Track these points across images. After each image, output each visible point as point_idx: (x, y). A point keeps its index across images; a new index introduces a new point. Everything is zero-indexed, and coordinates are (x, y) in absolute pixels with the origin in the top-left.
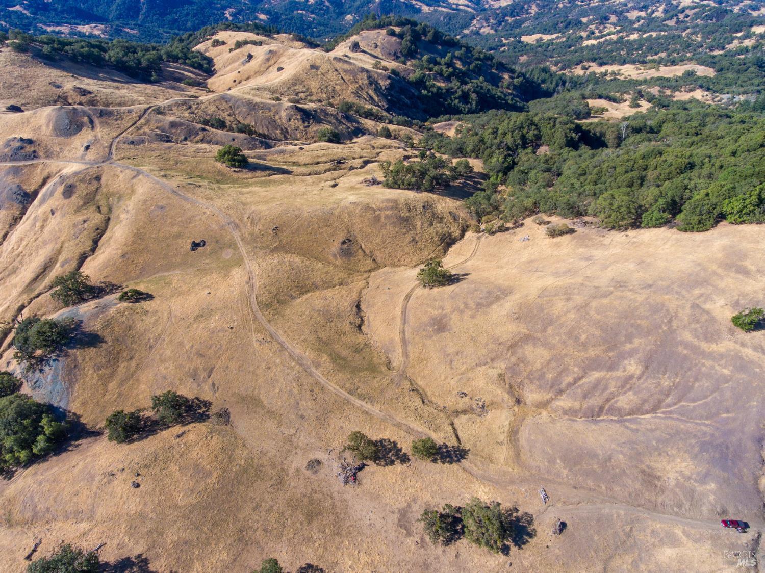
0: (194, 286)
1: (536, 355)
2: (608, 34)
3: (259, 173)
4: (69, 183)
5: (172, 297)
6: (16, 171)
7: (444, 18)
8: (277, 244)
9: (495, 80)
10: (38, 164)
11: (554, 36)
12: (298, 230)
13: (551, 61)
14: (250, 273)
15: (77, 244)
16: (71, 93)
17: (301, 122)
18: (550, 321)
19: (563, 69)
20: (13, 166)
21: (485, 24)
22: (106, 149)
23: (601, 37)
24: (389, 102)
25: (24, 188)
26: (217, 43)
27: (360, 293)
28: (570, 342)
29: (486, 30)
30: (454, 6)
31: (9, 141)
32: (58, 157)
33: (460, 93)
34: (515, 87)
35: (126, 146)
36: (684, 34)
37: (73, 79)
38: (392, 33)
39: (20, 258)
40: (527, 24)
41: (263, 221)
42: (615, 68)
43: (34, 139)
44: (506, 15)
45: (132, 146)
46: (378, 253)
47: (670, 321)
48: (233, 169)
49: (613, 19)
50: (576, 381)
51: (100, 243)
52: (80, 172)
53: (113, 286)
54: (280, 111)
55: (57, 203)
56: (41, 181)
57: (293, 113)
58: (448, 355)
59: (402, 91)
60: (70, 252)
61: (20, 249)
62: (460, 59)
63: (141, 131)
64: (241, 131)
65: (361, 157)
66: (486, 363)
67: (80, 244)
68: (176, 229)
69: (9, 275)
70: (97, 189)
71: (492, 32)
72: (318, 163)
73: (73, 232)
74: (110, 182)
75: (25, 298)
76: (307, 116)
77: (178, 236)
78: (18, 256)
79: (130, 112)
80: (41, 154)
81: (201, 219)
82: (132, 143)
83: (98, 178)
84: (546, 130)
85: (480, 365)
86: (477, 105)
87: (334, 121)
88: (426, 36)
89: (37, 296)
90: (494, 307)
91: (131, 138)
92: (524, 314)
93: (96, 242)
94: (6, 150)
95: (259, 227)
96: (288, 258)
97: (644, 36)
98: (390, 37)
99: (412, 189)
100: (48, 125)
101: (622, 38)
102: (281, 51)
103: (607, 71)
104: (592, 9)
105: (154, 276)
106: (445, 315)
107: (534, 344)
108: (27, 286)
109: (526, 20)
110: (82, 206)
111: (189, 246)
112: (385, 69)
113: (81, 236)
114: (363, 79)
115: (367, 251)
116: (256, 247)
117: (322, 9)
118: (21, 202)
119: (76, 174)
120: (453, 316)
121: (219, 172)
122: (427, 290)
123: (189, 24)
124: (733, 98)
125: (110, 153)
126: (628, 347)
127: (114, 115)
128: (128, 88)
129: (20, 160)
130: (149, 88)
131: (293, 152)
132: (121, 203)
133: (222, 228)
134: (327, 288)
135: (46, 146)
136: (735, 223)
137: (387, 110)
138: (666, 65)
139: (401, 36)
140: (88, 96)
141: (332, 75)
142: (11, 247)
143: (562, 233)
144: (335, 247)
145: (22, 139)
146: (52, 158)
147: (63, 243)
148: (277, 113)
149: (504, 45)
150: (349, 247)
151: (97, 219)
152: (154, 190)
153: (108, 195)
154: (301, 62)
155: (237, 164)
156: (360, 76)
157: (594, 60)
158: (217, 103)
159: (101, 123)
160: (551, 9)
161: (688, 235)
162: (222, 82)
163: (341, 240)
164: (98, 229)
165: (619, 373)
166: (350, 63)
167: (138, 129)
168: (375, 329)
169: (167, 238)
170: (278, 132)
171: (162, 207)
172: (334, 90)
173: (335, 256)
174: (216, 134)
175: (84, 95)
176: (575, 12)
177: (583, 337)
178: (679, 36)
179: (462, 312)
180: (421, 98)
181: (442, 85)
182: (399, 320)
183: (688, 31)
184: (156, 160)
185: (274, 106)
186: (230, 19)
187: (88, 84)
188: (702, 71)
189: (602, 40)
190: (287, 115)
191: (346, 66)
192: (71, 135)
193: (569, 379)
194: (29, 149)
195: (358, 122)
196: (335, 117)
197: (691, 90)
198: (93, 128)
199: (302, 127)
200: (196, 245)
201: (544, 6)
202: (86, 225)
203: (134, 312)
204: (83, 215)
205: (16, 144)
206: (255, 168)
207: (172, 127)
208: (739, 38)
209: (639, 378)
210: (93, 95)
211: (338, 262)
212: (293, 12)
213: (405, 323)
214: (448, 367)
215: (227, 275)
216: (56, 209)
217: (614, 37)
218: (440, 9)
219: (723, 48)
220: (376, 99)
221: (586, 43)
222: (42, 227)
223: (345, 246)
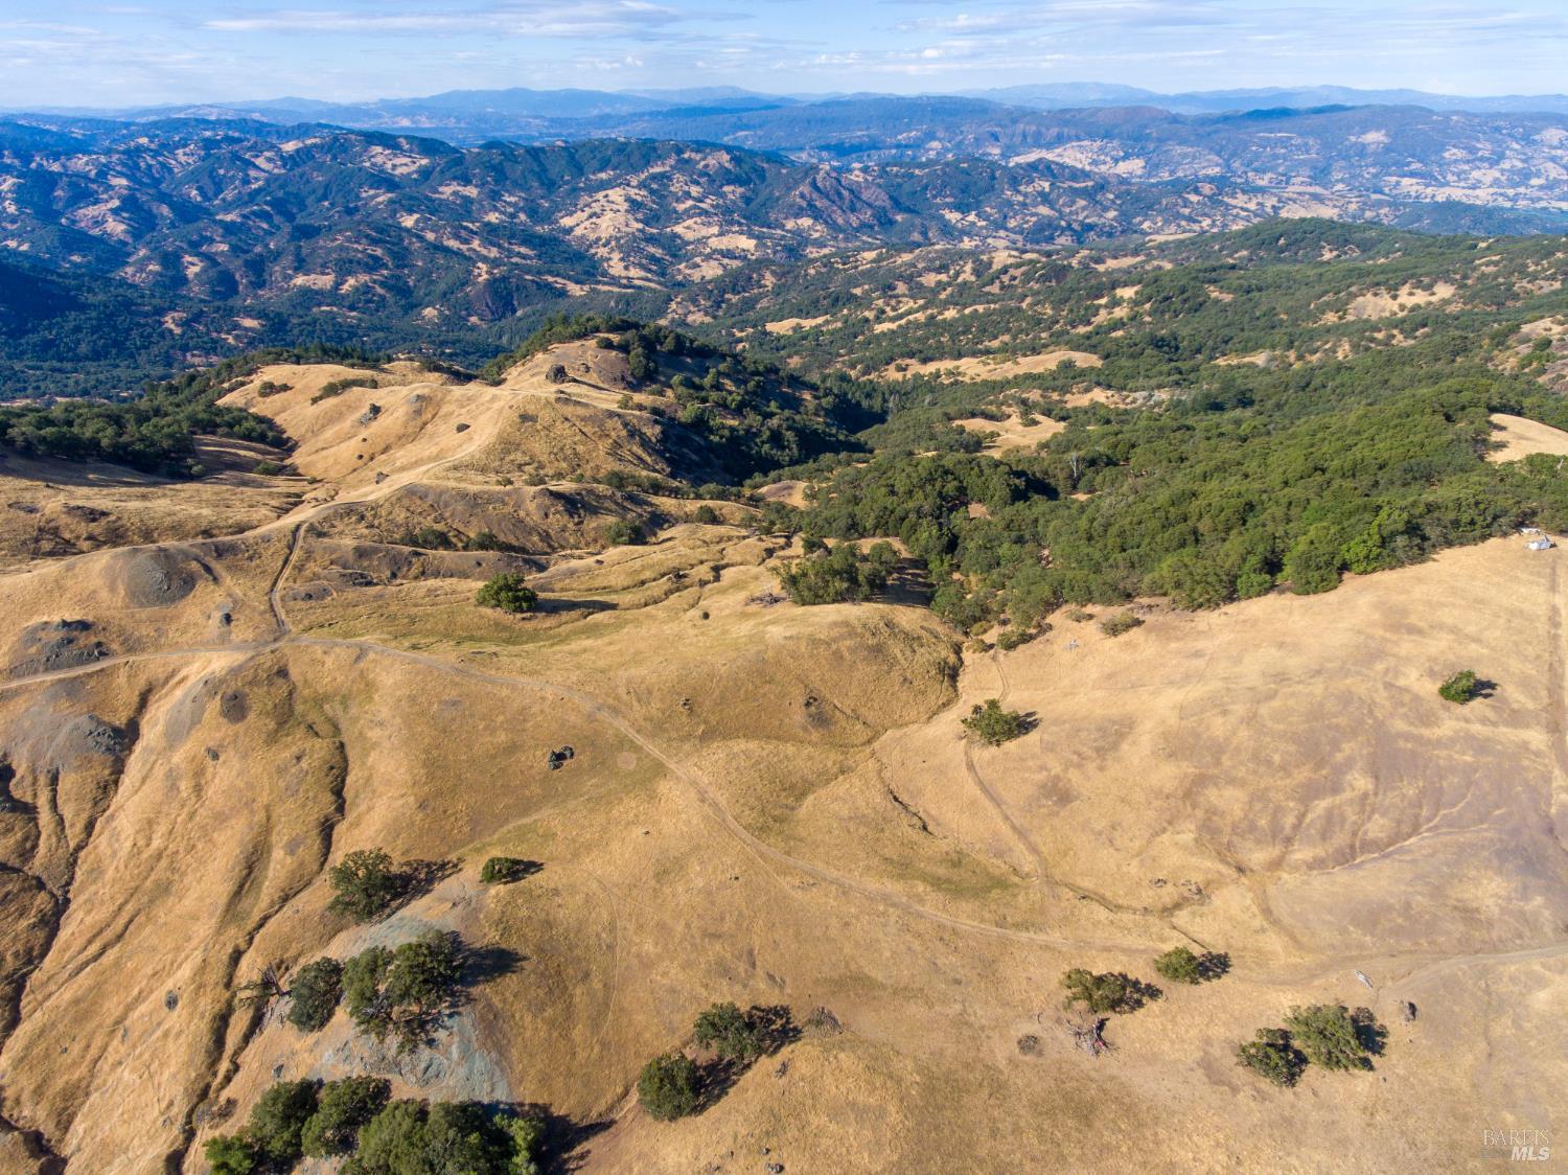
0: (604, 830)
1: (1229, 800)
2: (909, 313)
3: (565, 616)
4: (230, 692)
5: (576, 855)
6: (72, 688)
7: (617, 303)
8: (702, 727)
9: (793, 403)
10: (115, 668)
11: (820, 320)
12: (723, 697)
13: (843, 362)
14: (694, 783)
15: (304, 806)
16: (64, 520)
17: (566, 517)
18: (1218, 750)
19: (866, 372)
20: (60, 681)
21: (692, 308)
22: (268, 616)
23: (901, 317)
24: (669, 461)
25: (106, 719)
26: (269, 389)
27: (882, 779)
28: (1262, 769)
29: (696, 318)
30: (624, 281)
31: (35, 630)
32: (158, 647)
33: (768, 433)
34: (828, 412)
35: (300, 604)
36: (1024, 305)
37: (51, 491)
38: (608, 345)
39: (164, 863)
40: (764, 303)
41: (656, 694)
42: (947, 365)
43: (90, 619)
44: (725, 292)
45: (313, 603)
46: (863, 711)
47: (1371, 712)
48: (519, 616)
49: (901, 288)
50: (1301, 817)
51: (348, 794)
52: (240, 667)
53: (428, 865)
54: (523, 501)
55: (218, 735)
56: (135, 699)
57: (547, 502)
58: (1100, 833)
59: (683, 441)
60: (294, 822)
61: (156, 843)
62: (727, 376)
63: (308, 573)
64: (482, 546)
65: (702, 562)
66: (1164, 830)
67: (310, 804)
68: (502, 737)
69: (151, 901)
70: (290, 693)
71: (708, 319)
72: (643, 583)
73: (282, 784)
74: (310, 676)
75: (234, 936)
76: (571, 504)
77: (512, 748)
78: (159, 856)
79: (266, 539)
80: (115, 646)
81: (542, 711)
82: (310, 596)
83: (283, 673)
84: (972, 481)
85: (1157, 834)
86: (800, 450)
87: (614, 507)
88: (661, 344)
89: (261, 925)
90: (1125, 746)
91: (301, 587)
92: (1175, 746)
93: (338, 792)
94: (33, 650)
95: (656, 705)
96: (739, 745)
97: (967, 311)
98: (606, 352)
99: (844, 600)
100: (113, 589)
101: (932, 317)
102: (440, 395)
103: (938, 370)
104: (863, 273)
105: (504, 830)
106: (1057, 777)
107: (1216, 785)
108: (227, 911)
109: (761, 296)
110: (277, 731)
111: (545, 763)
112: (640, 407)
113: (304, 787)
114: (617, 430)
115: (849, 712)
116: (670, 740)
117: (371, 301)
118: (108, 749)
119: (235, 672)
120: (1070, 776)
121: (497, 624)
122: (993, 749)
123: (83, 348)
124: (1151, 396)
125: (280, 623)
126: (1339, 757)
127: (243, 552)
128: (164, 495)
129: (70, 666)
130: (206, 490)
131: (589, 570)
132: (354, 711)
133: (591, 718)
134: (828, 782)
135: (122, 631)
136: (1365, 572)
137: (673, 476)
138: (1025, 355)
139: (624, 348)
140: (103, 521)
141: (561, 428)
142: (128, 844)
143: (1128, 627)
144: (799, 715)
145: (65, 624)
146: (143, 650)
147: (267, 808)
148: (518, 506)
149: (740, 340)
150: (819, 713)
151: (320, 750)
152: (417, 674)
153: (319, 701)
154: (500, 411)
155: (524, 605)
156: (609, 423)
157: (911, 355)
158: (406, 502)
159: (229, 568)
160: (797, 277)
161: (1312, 598)
162: (331, 460)
163: (802, 700)
164: (332, 768)
165: (1348, 795)
166: (586, 405)
167: (300, 568)
168: (955, 826)
169: (494, 757)
170: (536, 538)
171: (454, 703)
172: (576, 454)
173: (805, 729)
174: (442, 558)
175: (94, 520)
176: (839, 278)
177: (1277, 758)
178: (1019, 309)
179: (1079, 766)
180: (712, 448)
181: (735, 423)
182: (987, 803)
183: (1028, 300)
184: (373, 621)
185: (508, 494)
186: (178, 331)
187: (88, 498)
188: (1083, 360)
189: (903, 322)
190: (539, 507)
191: (581, 411)
192: (173, 600)
193: (1289, 821)
194: (86, 640)
195: (651, 505)
196: (611, 498)
197: (1087, 390)
198: (215, 579)
199: (571, 525)
200: (559, 758)
201: (784, 275)
202: (304, 764)
203: (530, 896)
204: (287, 746)
205: (56, 636)
206: (554, 608)
207: (360, 556)
208: (1106, 306)
209: (1376, 794)
210: (112, 518)
211: (815, 736)
212: (309, 309)
213: (999, 805)
214: (1111, 850)
215: (653, 797)
216: (221, 746)
217: (921, 317)
218: (600, 287)
219: (1089, 323)
220: (648, 459)
221: (879, 328)
222: (198, 789)
223: (813, 709)
